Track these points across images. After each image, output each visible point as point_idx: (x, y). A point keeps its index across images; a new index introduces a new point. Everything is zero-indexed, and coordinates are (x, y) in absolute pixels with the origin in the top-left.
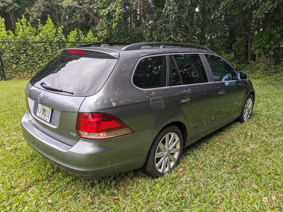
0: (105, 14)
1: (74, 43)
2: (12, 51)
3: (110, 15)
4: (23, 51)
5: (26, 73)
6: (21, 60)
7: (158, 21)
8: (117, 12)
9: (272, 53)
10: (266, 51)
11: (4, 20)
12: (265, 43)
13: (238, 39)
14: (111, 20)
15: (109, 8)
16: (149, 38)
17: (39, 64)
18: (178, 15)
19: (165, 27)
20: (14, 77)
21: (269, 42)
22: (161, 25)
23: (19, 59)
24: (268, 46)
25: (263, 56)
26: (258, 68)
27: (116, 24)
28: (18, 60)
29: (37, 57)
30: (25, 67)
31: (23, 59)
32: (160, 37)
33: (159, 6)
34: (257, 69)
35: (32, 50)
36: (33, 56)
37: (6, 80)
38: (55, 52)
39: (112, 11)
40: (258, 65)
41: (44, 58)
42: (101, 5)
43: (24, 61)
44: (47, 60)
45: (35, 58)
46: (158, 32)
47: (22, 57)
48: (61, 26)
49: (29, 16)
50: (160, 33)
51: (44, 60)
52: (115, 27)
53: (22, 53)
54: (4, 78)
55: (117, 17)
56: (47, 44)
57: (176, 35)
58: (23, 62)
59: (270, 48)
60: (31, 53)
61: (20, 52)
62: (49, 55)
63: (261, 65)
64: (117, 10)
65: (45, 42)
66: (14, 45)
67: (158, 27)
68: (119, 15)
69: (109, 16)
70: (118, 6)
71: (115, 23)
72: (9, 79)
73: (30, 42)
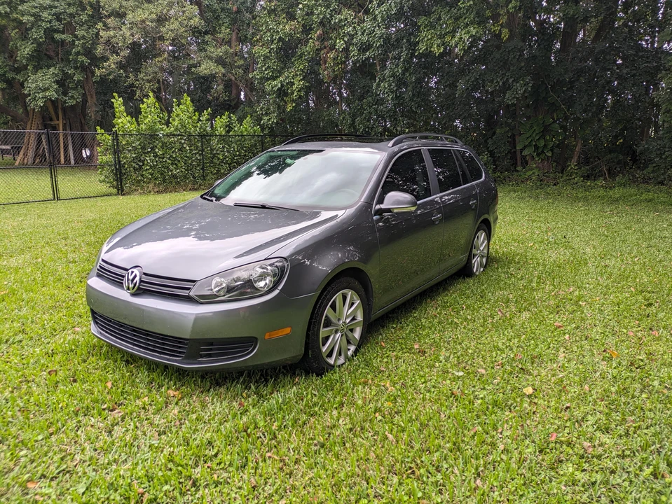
0: (276, 89)
1: (224, 136)
2: (135, 149)
3: (284, 90)
4: (149, 150)
5: (151, 185)
6: (146, 162)
7: (364, 101)
8: (296, 86)
9: (550, 154)
10: (540, 151)
11: (122, 101)
12: (537, 138)
13: (498, 131)
14: (285, 98)
15: (281, 79)
16: (350, 127)
17: (171, 171)
18: (396, 95)
19: (376, 111)
20: (135, 190)
21: (543, 137)
22: (370, 107)
23: (143, 161)
24: (542, 143)
25: (537, 159)
26: (529, 178)
27: (294, 105)
28: (141, 164)
29: (169, 159)
30: (152, 175)
31: (149, 161)
32: (368, 127)
33: (365, 73)
34: (527, 180)
35: (162, 147)
36: (163, 158)
37: (124, 195)
38: (195, 152)
39: (287, 83)
40: (530, 173)
41: (179, 161)
42: (268, 74)
43: (150, 166)
44: (183, 164)
45: (166, 161)
46: (365, 118)
47: (148, 159)
48: (207, 109)
49: (135, 89)
50: (368, 121)
51: (179, 165)
52: (291, 110)
53: (148, 152)
54: (122, 192)
55: (296, 94)
56: (185, 138)
57: (396, 124)
58: (148, 168)
59: (545, 146)
60: (161, 153)
61: (146, 151)
62: (187, 157)
63: (534, 173)
64: (296, 83)
65: (182, 135)
66: (138, 140)
67: (365, 110)
68: (299, 91)
69: (282, 93)
70: (297, 75)
71: (292, 104)
72: (129, 194)
73: (161, 135)
